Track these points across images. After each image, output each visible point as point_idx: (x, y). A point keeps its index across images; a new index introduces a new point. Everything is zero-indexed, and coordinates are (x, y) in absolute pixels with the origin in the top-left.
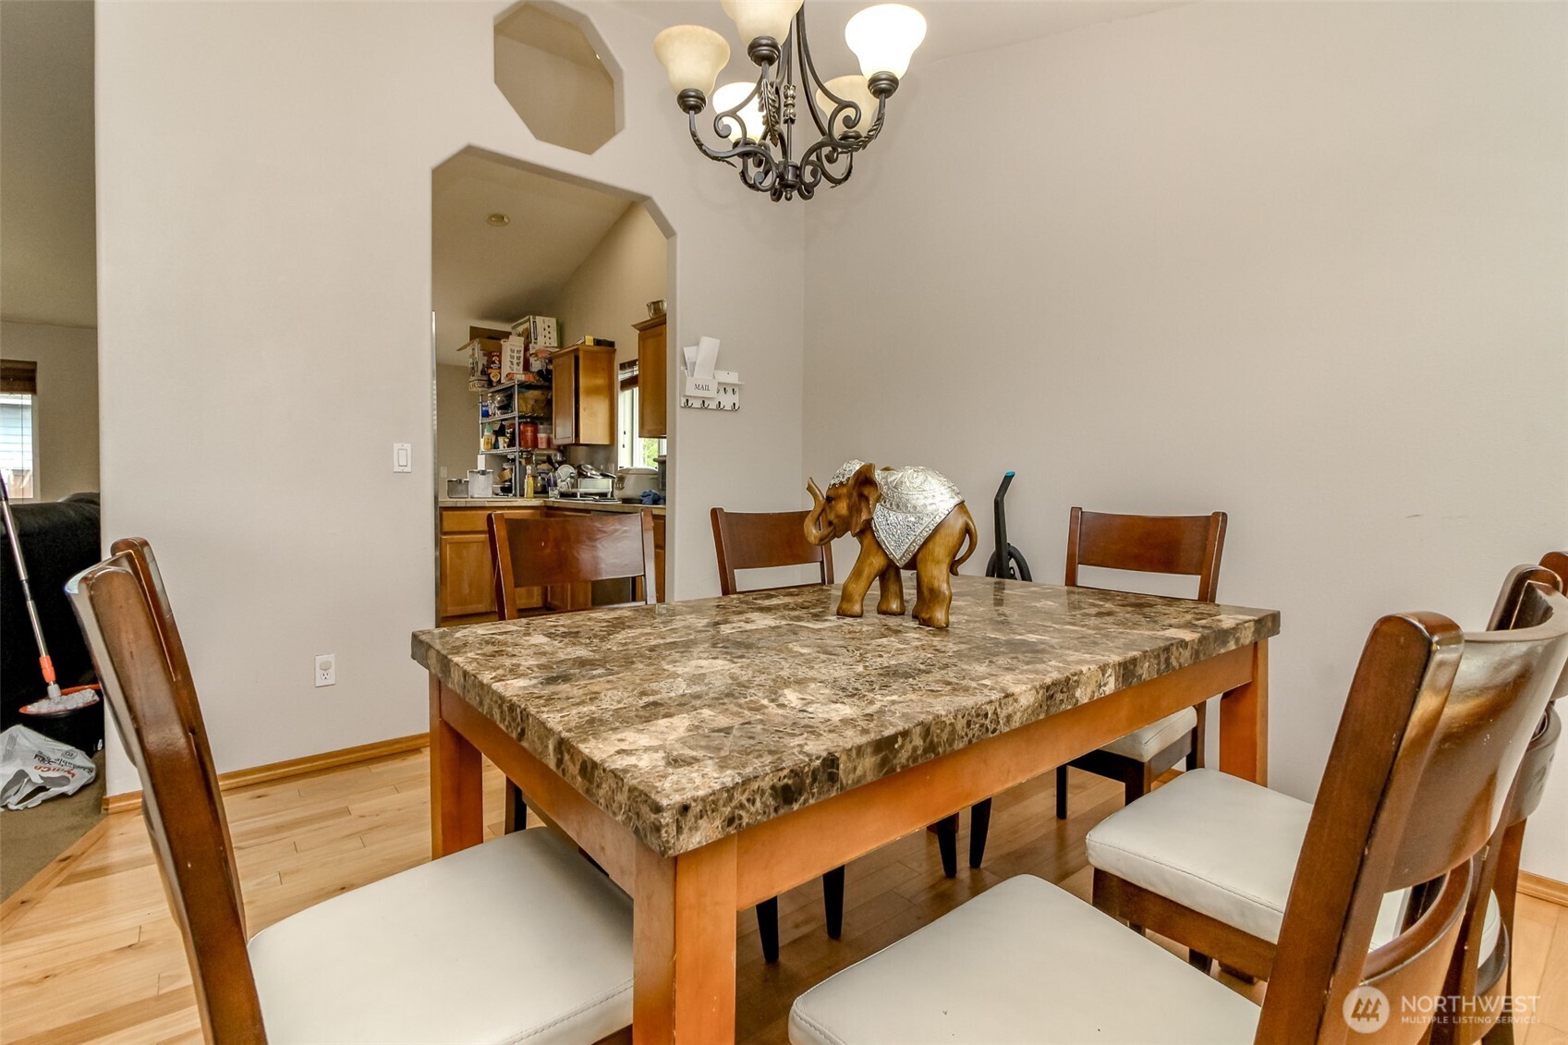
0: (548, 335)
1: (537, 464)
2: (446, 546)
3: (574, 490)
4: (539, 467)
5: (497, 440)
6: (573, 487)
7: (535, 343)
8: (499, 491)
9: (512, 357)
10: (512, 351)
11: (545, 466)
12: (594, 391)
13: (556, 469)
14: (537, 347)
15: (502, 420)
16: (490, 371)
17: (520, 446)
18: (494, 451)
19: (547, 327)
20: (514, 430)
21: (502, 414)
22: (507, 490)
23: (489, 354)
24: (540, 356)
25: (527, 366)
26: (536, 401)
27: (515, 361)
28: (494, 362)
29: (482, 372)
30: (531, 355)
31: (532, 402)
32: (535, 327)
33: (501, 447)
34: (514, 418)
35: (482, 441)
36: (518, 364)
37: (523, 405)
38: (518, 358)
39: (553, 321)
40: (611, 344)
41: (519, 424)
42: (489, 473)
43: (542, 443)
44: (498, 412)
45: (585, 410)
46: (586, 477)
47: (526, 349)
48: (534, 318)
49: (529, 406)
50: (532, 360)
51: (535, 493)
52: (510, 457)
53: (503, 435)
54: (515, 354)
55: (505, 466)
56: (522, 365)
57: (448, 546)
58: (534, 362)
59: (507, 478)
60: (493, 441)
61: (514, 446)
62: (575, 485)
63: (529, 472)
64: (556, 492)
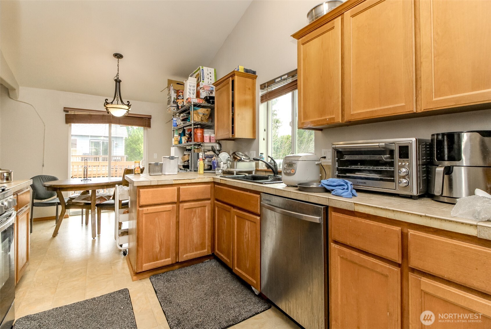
0: (210, 78)
1: (204, 152)
2: (142, 217)
3: (232, 170)
4: (206, 153)
5: (181, 139)
6: (231, 168)
7: (203, 82)
8: (182, 168)
9: (190, 89)
10: (190, 86)
11: (211, 153)
12: (244, 104)
13: (218, 155)
14: (204, 84)
15: (184, 127)
16: (178, 101)
17: (194, 141)
18: (180, 145)
19: (209, 73)
20: (191, 132)
21: (184, 123)
22: (186, 167)
23: (177, 92)
24: (206, 89)
25: (198, 95)
26: (203, 115)
27: (192, 92)
28: (180, 96)
29: (173, 102)
30: (201, 88)
31: (201, 115)
32: (203, 73)
33: (183, 142)
34: (191, 125)
35: (173, 139)
36: (193, 94)
37: (196, 117)
38: (194, 90)
39: (212, 70)
40: (254, 73)
41: (194, 128)
42: (176, 158)
43: (206, 139)
44: (182, 122)
45: (238, 115)
46: (240, 160)
47: (198, 85)
48: (202, 68)
49: (200, 118)
50: (201, 91)
51: (204, 170)
52: (188, 148)
53: (185, 135)
54: (192, 88)
55: (186, 153)
56: (195, 94)
57: (144, 216)
58: (202, 93)
59: (186, 160)
60: (179, 139)
61: (191, 141)
62: (232, 166)
63: (200, 157)
64: (220, 171)
